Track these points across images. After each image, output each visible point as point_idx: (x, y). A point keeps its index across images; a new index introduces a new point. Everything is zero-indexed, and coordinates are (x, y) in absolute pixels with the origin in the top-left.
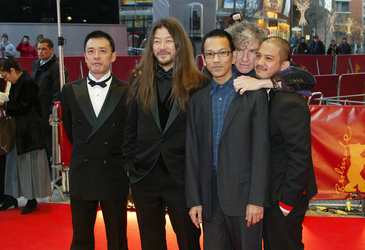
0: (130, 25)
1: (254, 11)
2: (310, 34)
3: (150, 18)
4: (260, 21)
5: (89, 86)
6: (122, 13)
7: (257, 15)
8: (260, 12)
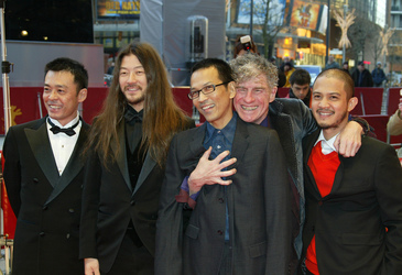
0: (110, 44)
1: (279, 28)
2: (355, 58)
3: (137, 35)
4: (287, 42)
5: (50, 133)
6: (97, 27)
7: (282, 33)
8: (286, 29)
